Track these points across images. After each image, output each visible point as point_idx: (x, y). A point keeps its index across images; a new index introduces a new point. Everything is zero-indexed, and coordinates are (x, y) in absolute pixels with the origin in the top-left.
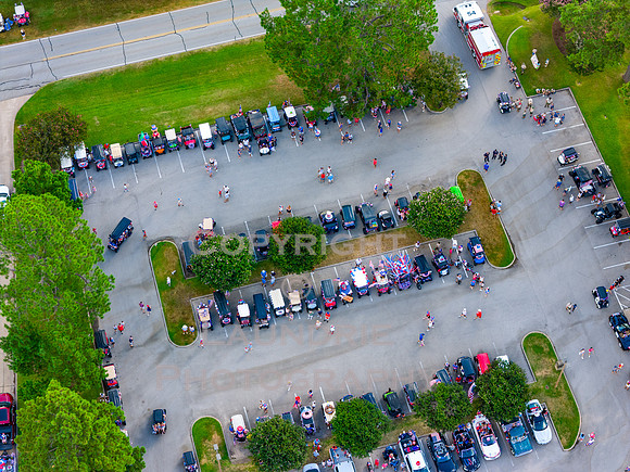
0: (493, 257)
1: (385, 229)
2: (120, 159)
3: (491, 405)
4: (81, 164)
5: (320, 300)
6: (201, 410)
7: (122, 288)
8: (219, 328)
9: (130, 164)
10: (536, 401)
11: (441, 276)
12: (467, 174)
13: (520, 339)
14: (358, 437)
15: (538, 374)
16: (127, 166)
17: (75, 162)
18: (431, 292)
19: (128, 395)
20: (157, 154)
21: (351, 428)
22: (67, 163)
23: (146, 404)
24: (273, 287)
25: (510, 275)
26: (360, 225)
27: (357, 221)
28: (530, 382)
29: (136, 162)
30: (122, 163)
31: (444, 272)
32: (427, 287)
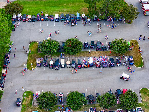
0: (136, 64)
4: (19, 19)
5: (76, 65)
9: (33, 21)
11: (118, 66)
12: (133, 41)
13: (139, 89)
15: (143, 100)
18: (113, 70)
19: (8, 80)
22: (14, 17)
23: (12, 83)
25: (140, 70)
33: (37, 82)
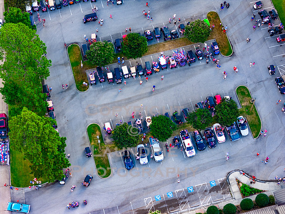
0: (223, 52)
1: (174, 38)
2: (53, 7)
3: (222, 118)
4: (35, 9)
5: (145, 70)
6: (91, 120)
7: (55, 66)
8: (99, 84)
9: (58, 9)
10: (242, 116)
11: (199, 60)
12: (211, 13)
13: (235, 89)
14: (162, 132)
15: (243, 104)
16: (57, 10)
17: (33, 8)
18: (195, 67)
19: (58, 114)
20: (70, 4)
21: (158, 128)
22: (29, 8)
23: (66, 118)
24: (123, 65)
25: (230, 59)
26: (163, 37)
27: (162, 35)
28: (239, 108)
29: (61, 8)
30: (54, 8)
31: (201, 58)
32: (193, 65)
33: (99, 108)
